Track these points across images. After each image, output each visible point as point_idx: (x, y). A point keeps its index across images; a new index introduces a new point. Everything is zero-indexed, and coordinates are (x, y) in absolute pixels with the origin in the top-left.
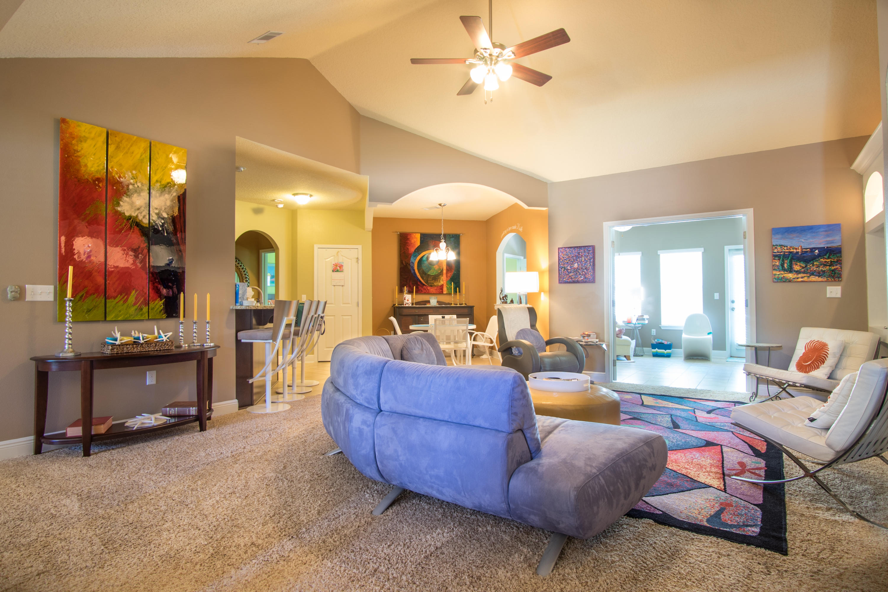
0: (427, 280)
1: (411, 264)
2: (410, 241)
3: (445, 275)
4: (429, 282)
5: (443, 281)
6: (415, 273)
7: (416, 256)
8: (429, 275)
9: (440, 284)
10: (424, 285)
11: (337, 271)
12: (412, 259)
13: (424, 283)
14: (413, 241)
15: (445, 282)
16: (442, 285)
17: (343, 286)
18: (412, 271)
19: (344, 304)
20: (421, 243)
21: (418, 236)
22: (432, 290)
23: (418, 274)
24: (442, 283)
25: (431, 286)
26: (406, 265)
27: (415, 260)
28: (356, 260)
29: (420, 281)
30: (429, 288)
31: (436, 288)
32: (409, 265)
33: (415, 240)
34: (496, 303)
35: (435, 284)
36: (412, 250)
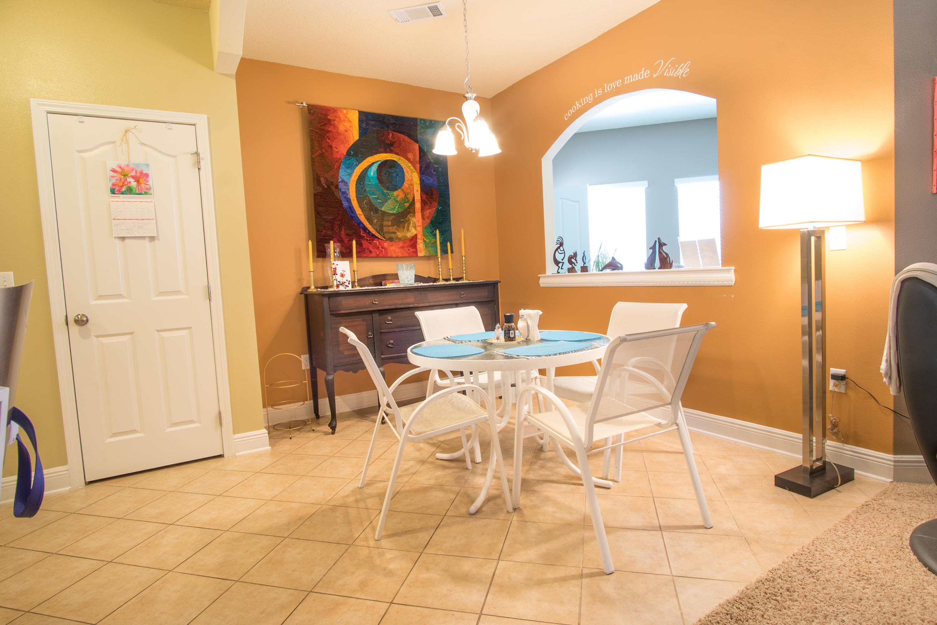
0: (382, 226)
1: (341, 185)
2: (335, 127)
3: (418, 215)
4: (385, 229)
5: (415, 227)
6: (351, 208)
7: (351, 167)
8: (384, 213)
9: (409, 235)
10: (374, 236)
11: (129, 191)
12: (342, 174)
13: (374, 232)
14: (341, 128)
15: (419, 229)
16: (415, 238)
17: (152, 238)
18: (345, 204)
19: (161, 293)
20: (361, 135)
21: (354, 117)
22: (394, 249)
23: (358, 211)
24: (413, 232)
25: (391, 239)
26: (329, 187)
27: (350, 175)
28: (191, 159)
29: (365, 229)
30: (386, 245)
31: (401, 244)
32: (337, 187)
33: (347, 124)
34: (544, 272)
35: (400, 234)
36: (343, 150)
